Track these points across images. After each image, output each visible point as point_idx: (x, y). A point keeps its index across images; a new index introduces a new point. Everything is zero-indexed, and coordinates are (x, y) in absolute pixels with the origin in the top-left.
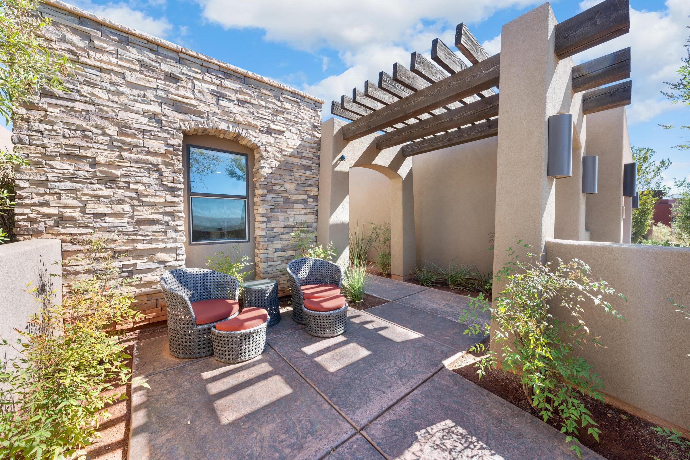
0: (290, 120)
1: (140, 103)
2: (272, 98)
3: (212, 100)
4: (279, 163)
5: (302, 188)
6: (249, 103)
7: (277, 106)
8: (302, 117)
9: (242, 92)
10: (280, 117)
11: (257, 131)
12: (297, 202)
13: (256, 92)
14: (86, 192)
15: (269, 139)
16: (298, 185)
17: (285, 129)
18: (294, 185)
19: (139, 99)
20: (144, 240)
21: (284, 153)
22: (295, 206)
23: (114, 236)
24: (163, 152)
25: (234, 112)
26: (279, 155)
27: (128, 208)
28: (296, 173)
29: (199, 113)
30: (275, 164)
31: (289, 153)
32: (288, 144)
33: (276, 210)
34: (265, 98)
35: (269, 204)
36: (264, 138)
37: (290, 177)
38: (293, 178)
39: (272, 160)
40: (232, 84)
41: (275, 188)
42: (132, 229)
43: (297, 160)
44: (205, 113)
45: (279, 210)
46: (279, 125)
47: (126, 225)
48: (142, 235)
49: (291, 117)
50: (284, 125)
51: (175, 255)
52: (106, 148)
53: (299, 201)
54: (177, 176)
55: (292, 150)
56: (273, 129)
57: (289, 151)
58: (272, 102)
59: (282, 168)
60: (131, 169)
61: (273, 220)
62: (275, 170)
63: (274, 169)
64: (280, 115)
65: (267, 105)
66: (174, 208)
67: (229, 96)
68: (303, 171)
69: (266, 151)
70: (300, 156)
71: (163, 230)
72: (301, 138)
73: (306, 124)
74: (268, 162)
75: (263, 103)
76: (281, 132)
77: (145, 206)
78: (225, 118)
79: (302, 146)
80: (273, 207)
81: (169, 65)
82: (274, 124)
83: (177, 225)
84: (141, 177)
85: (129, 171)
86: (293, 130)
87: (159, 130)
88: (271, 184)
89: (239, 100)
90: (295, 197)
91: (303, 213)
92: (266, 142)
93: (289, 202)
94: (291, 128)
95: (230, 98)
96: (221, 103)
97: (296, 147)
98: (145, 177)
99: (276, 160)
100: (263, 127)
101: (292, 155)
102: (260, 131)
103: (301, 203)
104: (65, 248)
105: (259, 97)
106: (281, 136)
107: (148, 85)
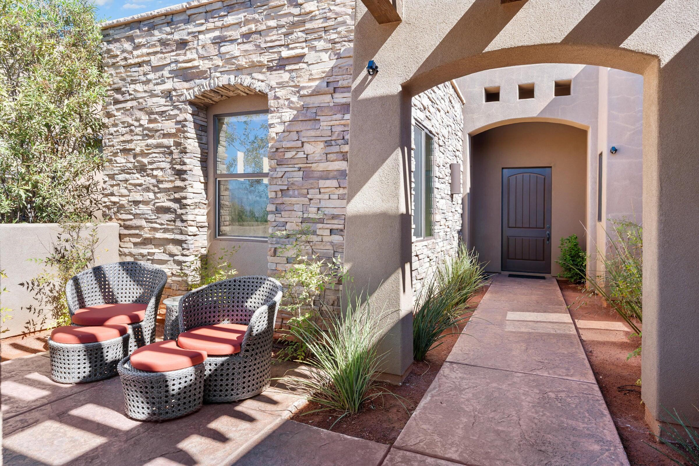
0: (313, 31)
1: (161, 84)
2: (286, 7)
3: (213, 50)
4: (295, 112)
5: (336, 149)
6: (255, 32)
7: (295, 16)
8: (336, 14)
9: (247, 22)
10: (298, 34)
11: (264, 70)
12: (326, 176)
13: (264, 10)
14: (130, 182)
15: (281, 77)
16: (328, 144)
17: (306, 50)
18: (322, 145)
19: (159, 81)
20: (161, 229)
21: (302, 93)
22: (322, 183)
23: (143, 223)
24: (174, 131)
25: (236, 55)
26: (294, 99)
27: (151, 195)
28: (325, 123)
29: (201, 75)
30: (288, 115)
31: (310, 91)
32: (311, 75)
33: (291, 192)
34: (275, 13)
35: (280, 183)
36: (274, 78)
37: (313, 133)
38: (318, 133)
39: (284, 111)
40: (236, 16)
41: (288, 155)
42: (154, 217)
43: (327, 98)
44: (207, 71)
45: (296, 192)
46: (296, 48)
47: (150, 212)
48: (159, 224)
49: (318, 24)
50: (304, 44)
51: (180, 248)
52: (140, 138)
53: (332, 174)
54: (183, 157)
55: (316, 83)
56: (288, 58)
57: (310, 87)
58: (286, 14)
59: (300, 119)
60: (154, 155)
61: (286, 208)
62: (289, 125)
63: (286, 124)
64: (298, 30)
65: (279, 23)
66: (181, 194)
67: (230, 36)
68: (339, 116)
69: (276, 98)
70: (331, 89)
71: (173, 219)
72: (335, 55)
73: (344, 23)
74: (278, 114)
75: (272, 23)
76: (300, 58)
77: (162, 192)
78: (227, 69)
79: (337, 69)
80: (285, 188)
81: (180, 30)
82: (289, 49)
83: (182, 214)
84: (160, 162)
85: (153, 157)
86: (320, 44)
87: (172, 107)
88: (282, 150)
89: (243, 36)
90: (322, 166)
91: (336, 197)
92: (277, 84)
93: (312, 178)
94: (316, 43)
95: (232, 38)
96: (223, 50)
97: (324, 75)
98: (163, 161)
99: (291, 108)
100: (271, 61)
101: (316, 93)
102: (270, 69)
103: (334, 178)
104: (121, 233)
105: (268, 17)
106: (301, 64)
107: (165, 63)
